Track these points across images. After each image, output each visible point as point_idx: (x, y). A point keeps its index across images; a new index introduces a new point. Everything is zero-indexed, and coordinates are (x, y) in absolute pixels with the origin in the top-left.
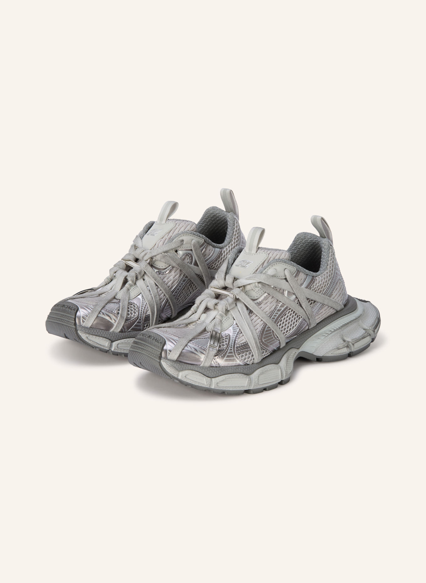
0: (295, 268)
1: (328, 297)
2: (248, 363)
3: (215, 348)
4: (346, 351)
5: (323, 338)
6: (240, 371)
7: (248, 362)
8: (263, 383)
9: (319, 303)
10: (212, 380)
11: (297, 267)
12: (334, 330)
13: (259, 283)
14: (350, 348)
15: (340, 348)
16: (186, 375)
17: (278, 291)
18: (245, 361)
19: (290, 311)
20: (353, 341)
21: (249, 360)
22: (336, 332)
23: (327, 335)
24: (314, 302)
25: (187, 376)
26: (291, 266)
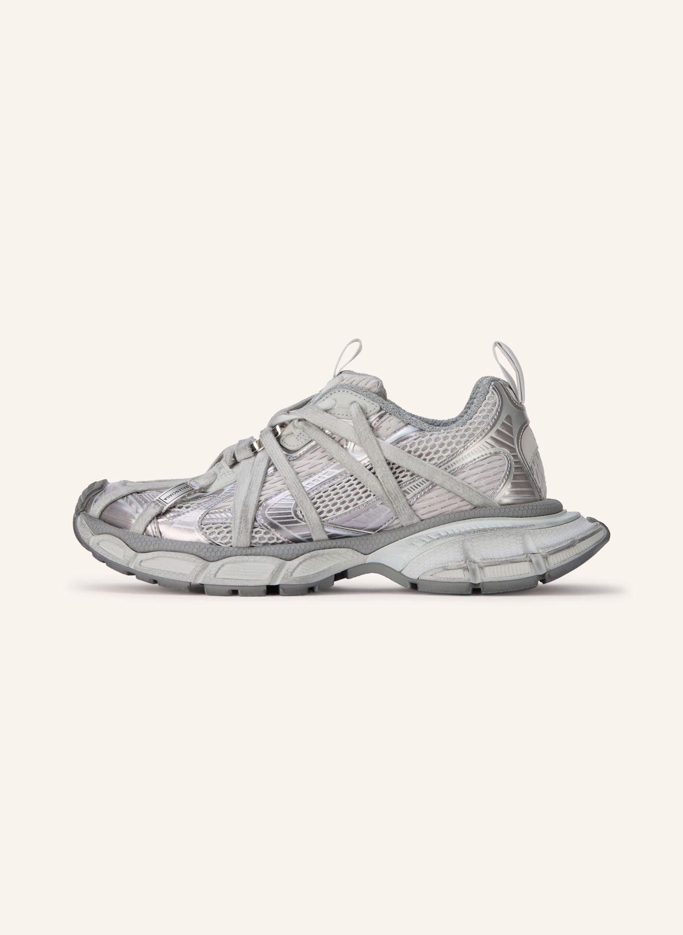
0: (375, 404)
1: (449, 472)
2: (217, 542)
3: (161, 505)
4: (460, 576)
5: (421, 544)
6: (193, 549)
7: (219, 541)
8: (227, 577)
9: (423, 479)
10: (136, 556)
11: (382, 404)
12: (445, 534)
13: (300, 420)
14: (474, 573)
15: (449, 568)
16: (100, 541)
17: (336, 441)
18: (212, 537)
19: (352, 478)
20: (485, 562)
21: (220, 536)
22: (450, 539)
23: (428, 541)
24: (412, 475)
25: (100, 543)
26: (368, 400)
